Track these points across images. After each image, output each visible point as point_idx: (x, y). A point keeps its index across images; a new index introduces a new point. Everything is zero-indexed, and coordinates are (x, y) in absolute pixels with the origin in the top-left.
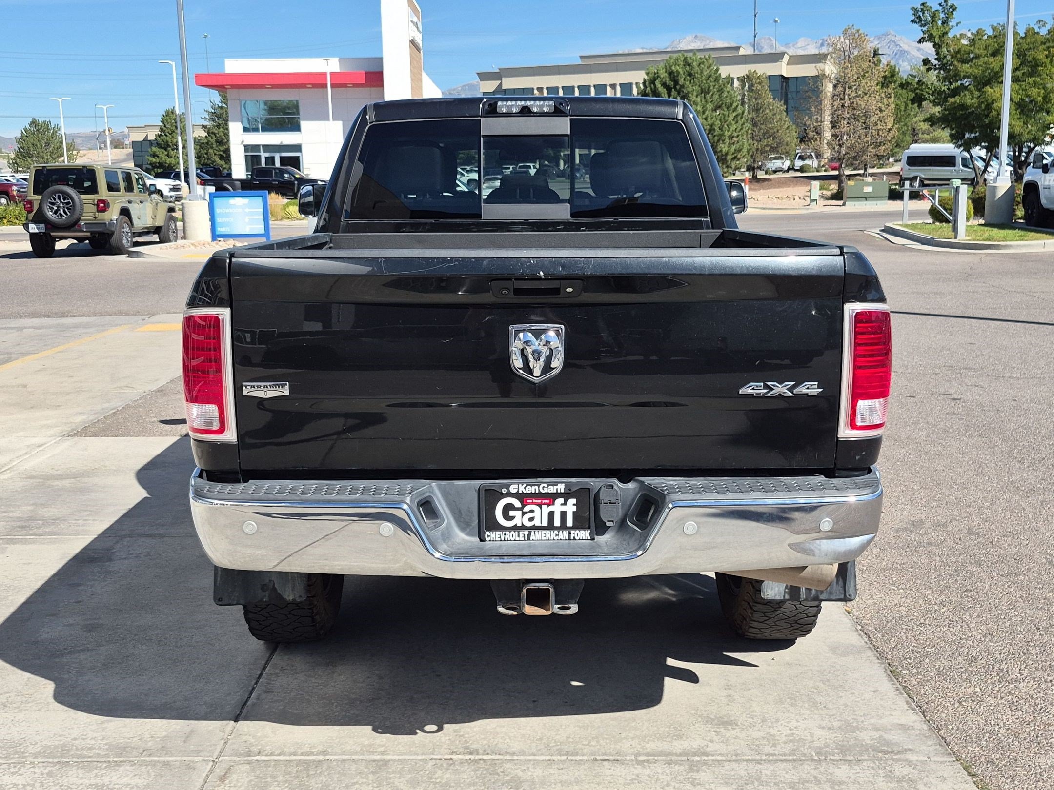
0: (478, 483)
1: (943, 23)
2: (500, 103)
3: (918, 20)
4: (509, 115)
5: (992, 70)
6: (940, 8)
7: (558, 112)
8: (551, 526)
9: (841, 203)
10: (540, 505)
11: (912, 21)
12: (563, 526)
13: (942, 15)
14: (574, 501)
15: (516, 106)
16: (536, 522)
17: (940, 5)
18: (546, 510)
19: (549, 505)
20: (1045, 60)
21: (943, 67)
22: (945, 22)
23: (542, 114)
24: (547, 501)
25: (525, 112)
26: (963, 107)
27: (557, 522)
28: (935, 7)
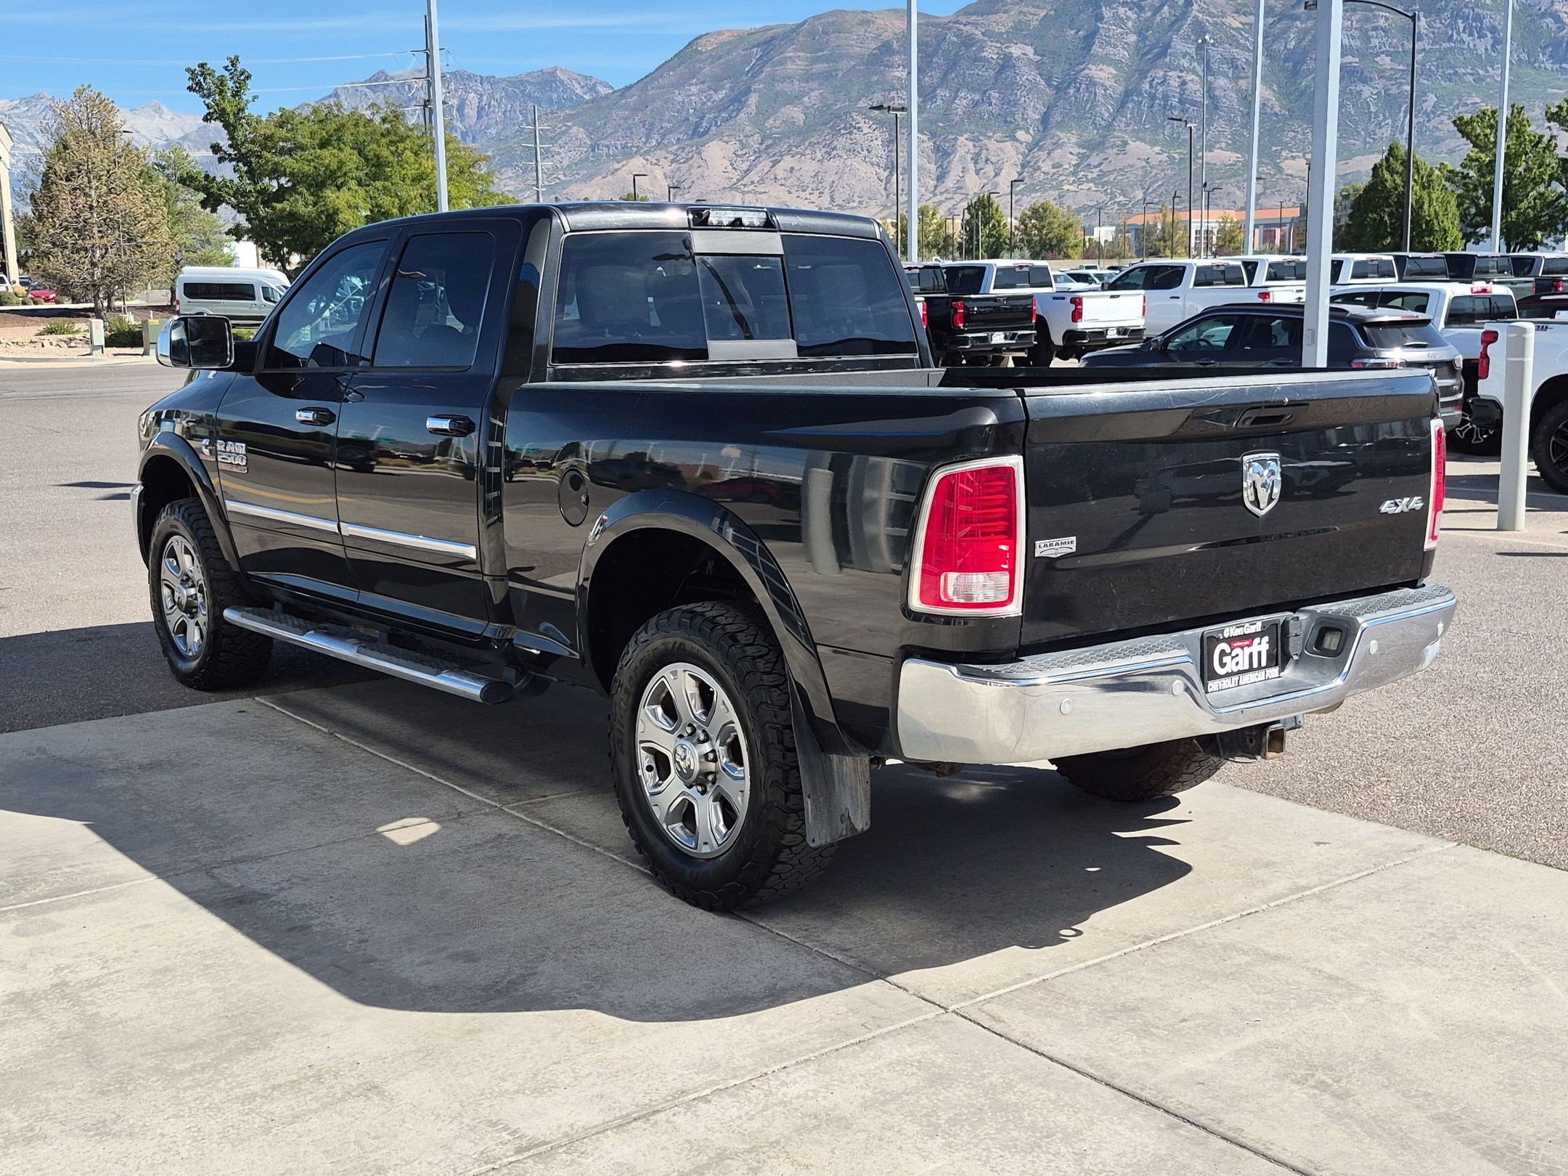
0: (1199, 631)
1: (234, 96)
2: (713, 213)
3: (196, 87)
4: (719, 227)
5: (327, 167)
6: (226, 74)
7: (769, 225)
8: (1251, 669)
9: (140, 351)
10: (1242, 647)
11: (190, 88)
12: (1260, 668)
13: (230, 84)
14: (1266, 639)
15: (727, 217)
16: (1241, 667)
17: (226, 68)
18: (1247, 650)
19: (1249, 646)
20: (391, 158)
21: (241, 158)
22: (236, 94)
23: (753, 228)
24: (1247, 643)
25: (737, 224)
26: (293, 216)
27: (1255, 665)
28: (220, 72)
